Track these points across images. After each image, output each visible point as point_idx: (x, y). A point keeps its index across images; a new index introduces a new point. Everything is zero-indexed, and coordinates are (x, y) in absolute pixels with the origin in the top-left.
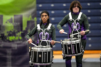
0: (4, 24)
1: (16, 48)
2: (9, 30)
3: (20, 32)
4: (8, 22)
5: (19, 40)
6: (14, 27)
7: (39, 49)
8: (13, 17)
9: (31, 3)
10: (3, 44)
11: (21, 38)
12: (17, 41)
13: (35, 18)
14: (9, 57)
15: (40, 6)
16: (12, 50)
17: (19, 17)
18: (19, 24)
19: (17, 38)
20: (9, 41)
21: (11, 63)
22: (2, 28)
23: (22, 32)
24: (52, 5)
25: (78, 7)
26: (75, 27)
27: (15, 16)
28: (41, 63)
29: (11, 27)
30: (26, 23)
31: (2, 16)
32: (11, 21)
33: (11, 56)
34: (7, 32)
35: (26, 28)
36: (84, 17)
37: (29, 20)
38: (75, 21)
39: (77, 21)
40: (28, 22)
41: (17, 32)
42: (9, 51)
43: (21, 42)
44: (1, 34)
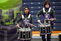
0: (3, 15)
1: (10, 30)
2: (6, 19)
3: (13, 20)
4: (5, 14)
5: (12, 25)
6: (9, 17)
7: (23, 30)
8: (8, 10)
9: (19, 2)
10: (2, 27)
11: (13, 23)
12: (10, 25)
13: (22, 11)
14: (6, 35)
15: (25, 4)
16: (8, 31)
17: (12, 10)
18: (11, 15)
19: (11, 23)
20: (6, 25)
21: (7, 39)
22: (1, 17)
23: (14, 20)
24: (32, 3)
25: (49, 4)
26: (47, 17)
27: (9, 10)
28: (25, 38)
29: (7, 16)
30: (16, 14)
31: (1, 10)
32: (7, 13)
33: (7, 35)
34: (5, 20)
35: (16, 17)
36: (52, 10)
37: (18, 12)
38: (47, 13)
39: (48, 13)
40: (17, 14)
41: (11, 20)
42: (6, 32)
43: (13, 26)
44: (1, 21)
